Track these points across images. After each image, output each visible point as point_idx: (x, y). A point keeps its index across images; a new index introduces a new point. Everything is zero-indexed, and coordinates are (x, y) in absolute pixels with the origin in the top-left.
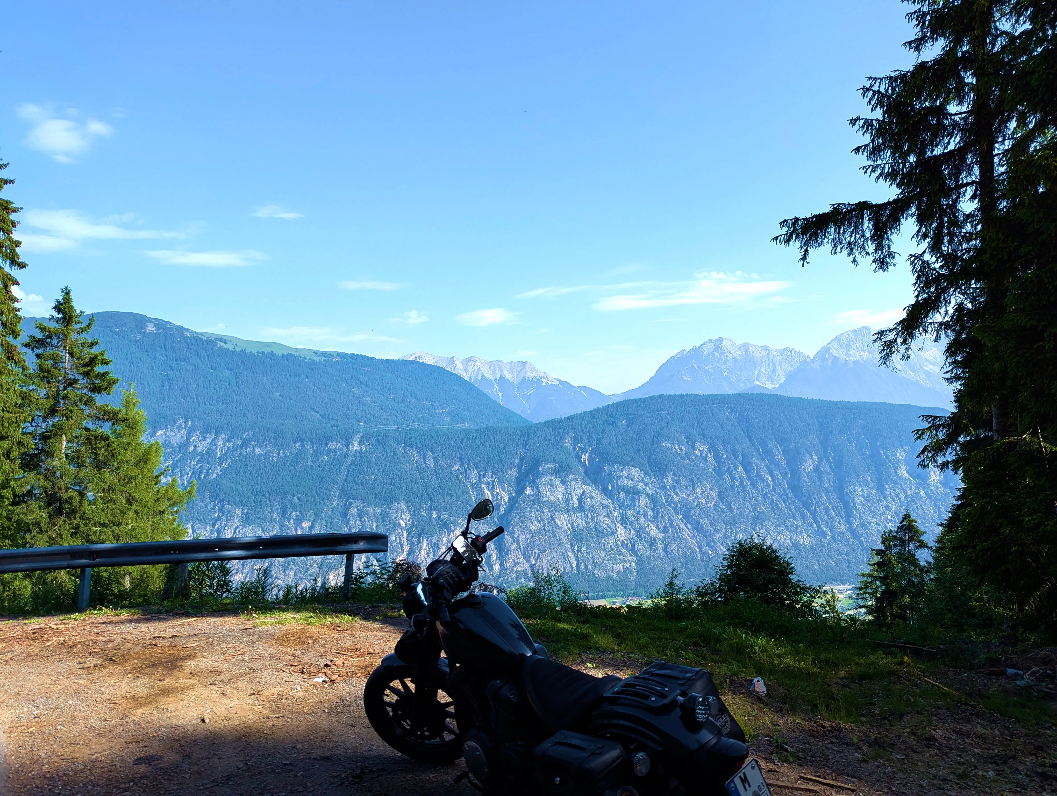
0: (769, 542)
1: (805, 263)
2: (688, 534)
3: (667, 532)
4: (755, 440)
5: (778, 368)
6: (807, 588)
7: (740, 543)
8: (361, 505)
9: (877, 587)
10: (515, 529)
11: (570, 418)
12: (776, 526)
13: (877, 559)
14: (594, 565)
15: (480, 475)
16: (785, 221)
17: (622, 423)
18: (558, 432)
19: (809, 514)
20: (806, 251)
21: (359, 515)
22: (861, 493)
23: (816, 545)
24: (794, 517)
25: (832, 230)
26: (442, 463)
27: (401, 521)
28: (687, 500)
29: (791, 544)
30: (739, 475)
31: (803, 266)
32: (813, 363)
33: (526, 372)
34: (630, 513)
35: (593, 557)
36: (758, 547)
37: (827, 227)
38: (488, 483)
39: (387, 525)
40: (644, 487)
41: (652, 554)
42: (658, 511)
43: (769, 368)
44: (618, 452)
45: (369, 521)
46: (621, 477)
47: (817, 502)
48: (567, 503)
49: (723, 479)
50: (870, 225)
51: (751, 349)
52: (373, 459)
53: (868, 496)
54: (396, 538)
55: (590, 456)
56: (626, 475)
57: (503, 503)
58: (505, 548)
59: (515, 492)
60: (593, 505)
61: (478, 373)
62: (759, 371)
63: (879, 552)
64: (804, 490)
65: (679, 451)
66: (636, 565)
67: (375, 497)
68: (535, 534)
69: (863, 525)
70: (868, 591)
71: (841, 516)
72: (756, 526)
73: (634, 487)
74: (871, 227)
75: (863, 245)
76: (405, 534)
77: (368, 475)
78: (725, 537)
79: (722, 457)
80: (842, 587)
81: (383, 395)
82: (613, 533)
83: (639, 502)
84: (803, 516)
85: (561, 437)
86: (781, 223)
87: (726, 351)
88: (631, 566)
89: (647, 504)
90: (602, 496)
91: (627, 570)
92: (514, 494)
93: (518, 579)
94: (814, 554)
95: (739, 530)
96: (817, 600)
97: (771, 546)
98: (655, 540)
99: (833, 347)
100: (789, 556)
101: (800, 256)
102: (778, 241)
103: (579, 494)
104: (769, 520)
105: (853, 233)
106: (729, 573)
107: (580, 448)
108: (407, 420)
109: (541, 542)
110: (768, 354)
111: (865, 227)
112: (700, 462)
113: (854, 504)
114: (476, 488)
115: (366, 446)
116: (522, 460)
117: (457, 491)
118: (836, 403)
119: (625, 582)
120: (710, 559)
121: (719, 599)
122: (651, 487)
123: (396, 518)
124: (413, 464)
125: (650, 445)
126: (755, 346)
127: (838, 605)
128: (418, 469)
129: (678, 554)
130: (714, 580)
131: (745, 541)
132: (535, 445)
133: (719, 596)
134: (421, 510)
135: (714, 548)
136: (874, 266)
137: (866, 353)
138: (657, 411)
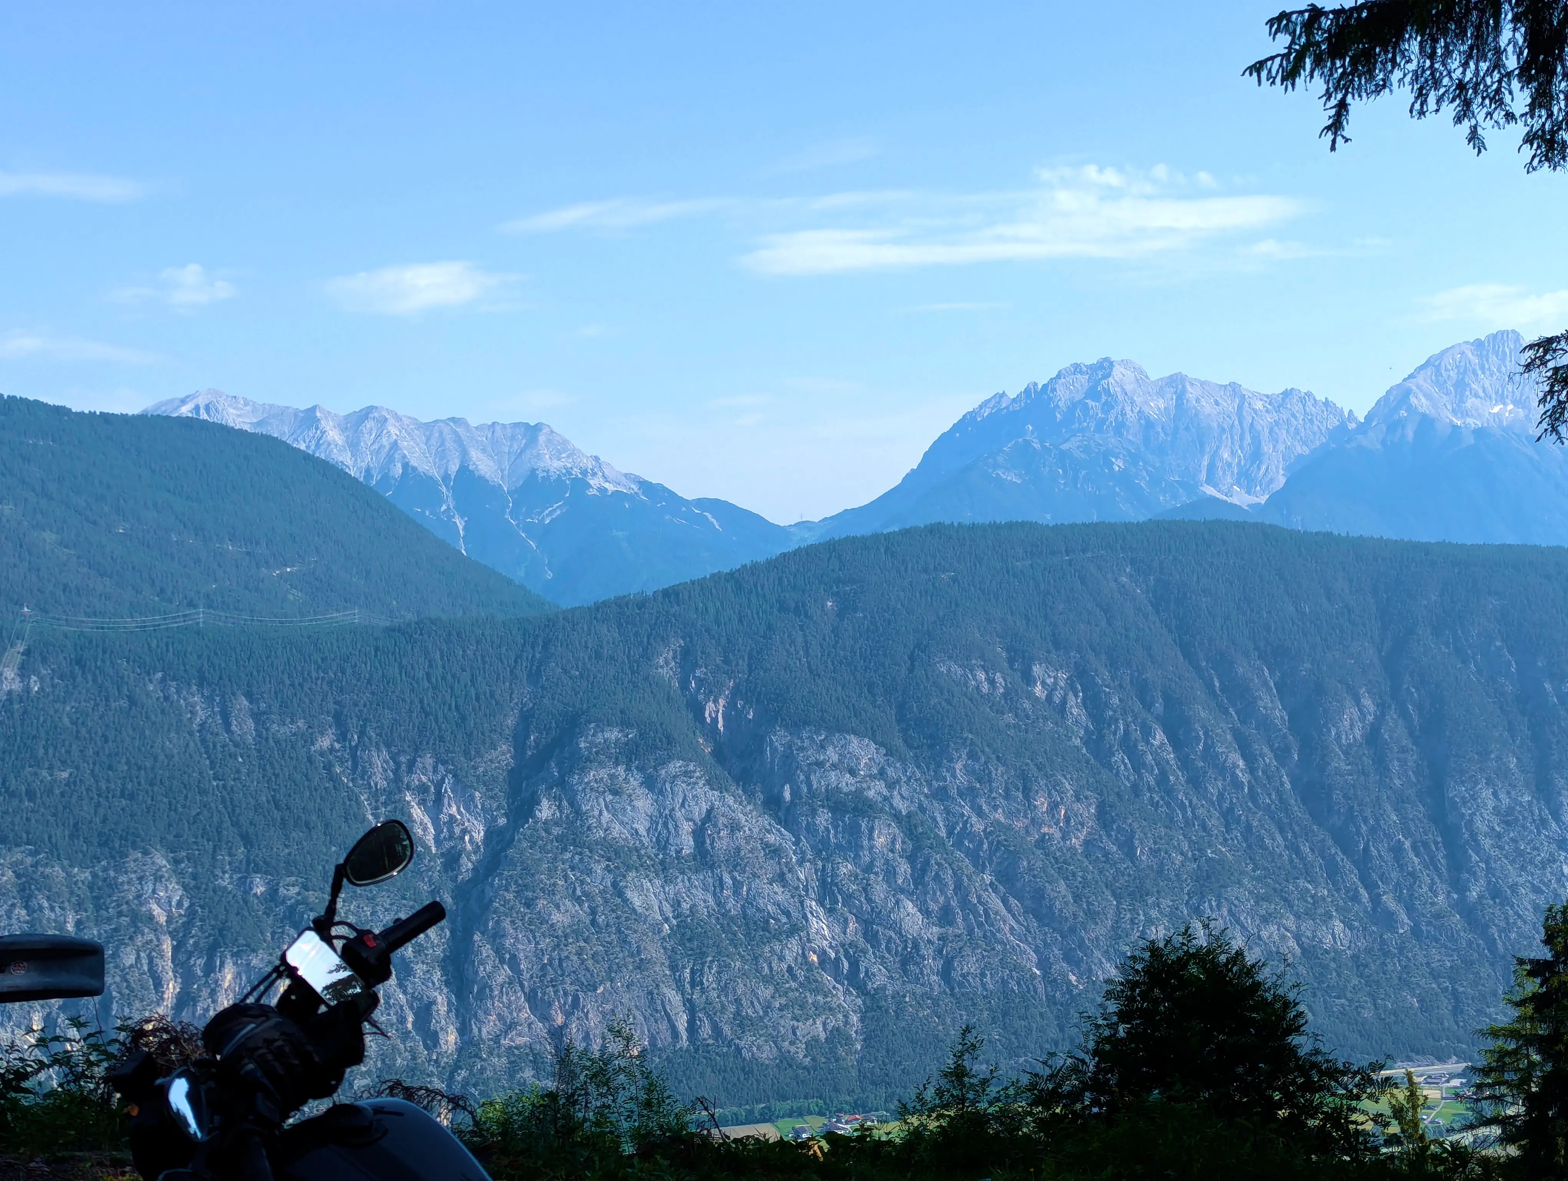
0: (1238, 943)
1: (1339, 139)
2: (1012, 929)
3: (951, 923)
4: (1201, 656)
5: (1267, 448)
6: (1337, 1071)
7: (1154, 951)
8: (29, 860)
9: (1532, 1065)
10: (506, 924)
11: (670, 594)
12: (1259, 899)
13: (1533, 986)
14: (742, 1022)
15: (398, 765)
16: (1284, 15)
17: (823, 606)
18: (637, 634)
19: (1348, 865)
20: (1342, 106)
21: (22, 889)
22: (1491, 804)
23: (1369, 951)
24: (1308, 874)
25: (1413, 46)
26: (281, 730)
27: (154, 907)
28: (1009, 828)
29: (1298, 951)
30: (1155, 754)
31: (1333, 148)
32: (1365, 433)
33: (538, 456)
34: (845, 868)
35: (738, 1001)
36: (1204, 958)
37: (1400, 38)
38: (423, 789)
39: (109, 919)
40: (885, 792)
41: (909, 987)
42: (927, 862)
43: (1241, 448)
44: (811, 692)
45: (52, 909)
46: (820, 764)
47: (1373, 830)
48: (662, 845)
49: (1111, 769)
50: (1517, 35)
51: (1192, 393)
52: (66, 720)
53: (1510, 810)
54: (138, 958)
55: (731, 705)
56: (835, 758)
57: (469, 847)
58: (474, 982)
59: (506, 815)
60: (738, 849)
61: (390, 459)
62: (1215, 455)
63: (1538, 968)
64: (1337, 795)
65: (985, 688)
66: (862, 1020)
67: (72, 837)
68: (566, 937)
69: (1495, 893)
70: (1507, 1076)
71: (1437, 869)
72: (1201, 902)
73: (858, 794)
74: (1521, 41)
75: (1498, 91)
76: (167, 945)
77: (51, 768)
78: (1116, 934)
79: (1107, 705)
80: (1437, 1068)
81: (94, 523)
82: (794, 930)
83: (871, 838)
84: (1333, 871)
85: (645, 650)
86: (1271, 22)
87: (1121, 397)
88: (846, 1023)
89: (893, 842)
90: (766, 821)
91: (837, 1036)
92: (502, 821)
93: (513, 1069)
94: (1361, 976)
95: (1154, 913)
96: (1366, 1104)
97: (1239, 954)
98: (916, 946)
99: (1419, 387)
100: (1290, 980)
101: (1325, 118)
102: (1264, 74)
103: (697, 818)
104: (1239, 883)
105: (1470, 57)
106: (1122, 1033)
107: (700, 682)
108: (170, 601)
109: (583, 961)
110: (1240, 408)
111: (1504, 40)
112: (1045, 719)
113: (1474, 836)
114: (385, 804)
115: (41, 679)
116: (526, 718)
117: (327, 812)
118: (1425, 549)
119: (831, 1072)
120: (1073, 997)
121: (1095, 1110)
122: (905, 793)
123: (139, 897)
124: (191, 733)
125: (904, 671)
126: (1203, 383)
127: (1426, 1118)
128: (207, 747)
129: (983, 985)
130: (1082, 1055)
131: (1168, 942)
132: (565, 672)
133: (1095, 1102)
134: (218, 872)
135: (1084, 966)
136: (1528, 152)
137: (1511, 407)
138: (925, 570)
